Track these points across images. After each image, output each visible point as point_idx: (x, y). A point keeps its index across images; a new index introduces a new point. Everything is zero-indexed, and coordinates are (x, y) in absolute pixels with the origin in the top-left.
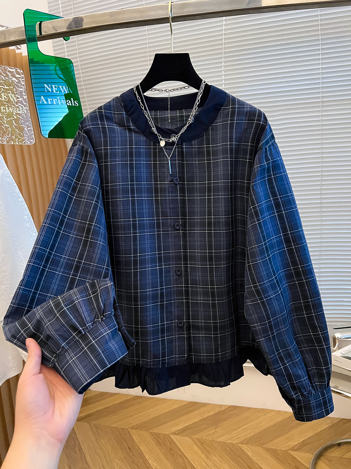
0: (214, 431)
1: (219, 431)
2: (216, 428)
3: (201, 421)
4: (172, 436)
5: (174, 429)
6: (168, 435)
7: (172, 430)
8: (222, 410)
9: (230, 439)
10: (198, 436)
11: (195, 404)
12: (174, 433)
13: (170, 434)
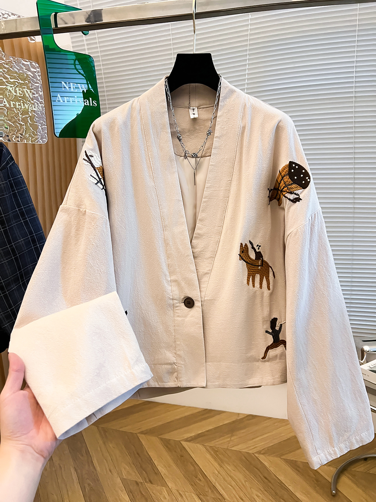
0: (229, 439)
1: (235, 440)
2: (231, 437)
3: (215, 428)
4: (183, 443)
5: (186, 436)
6: (179, 441)
7: (184, 437)
8: (238, 418)
9: (245, 449)
10: (212, 444)
11: (211, 411)
12: (187, 440)
13: (182, 440)
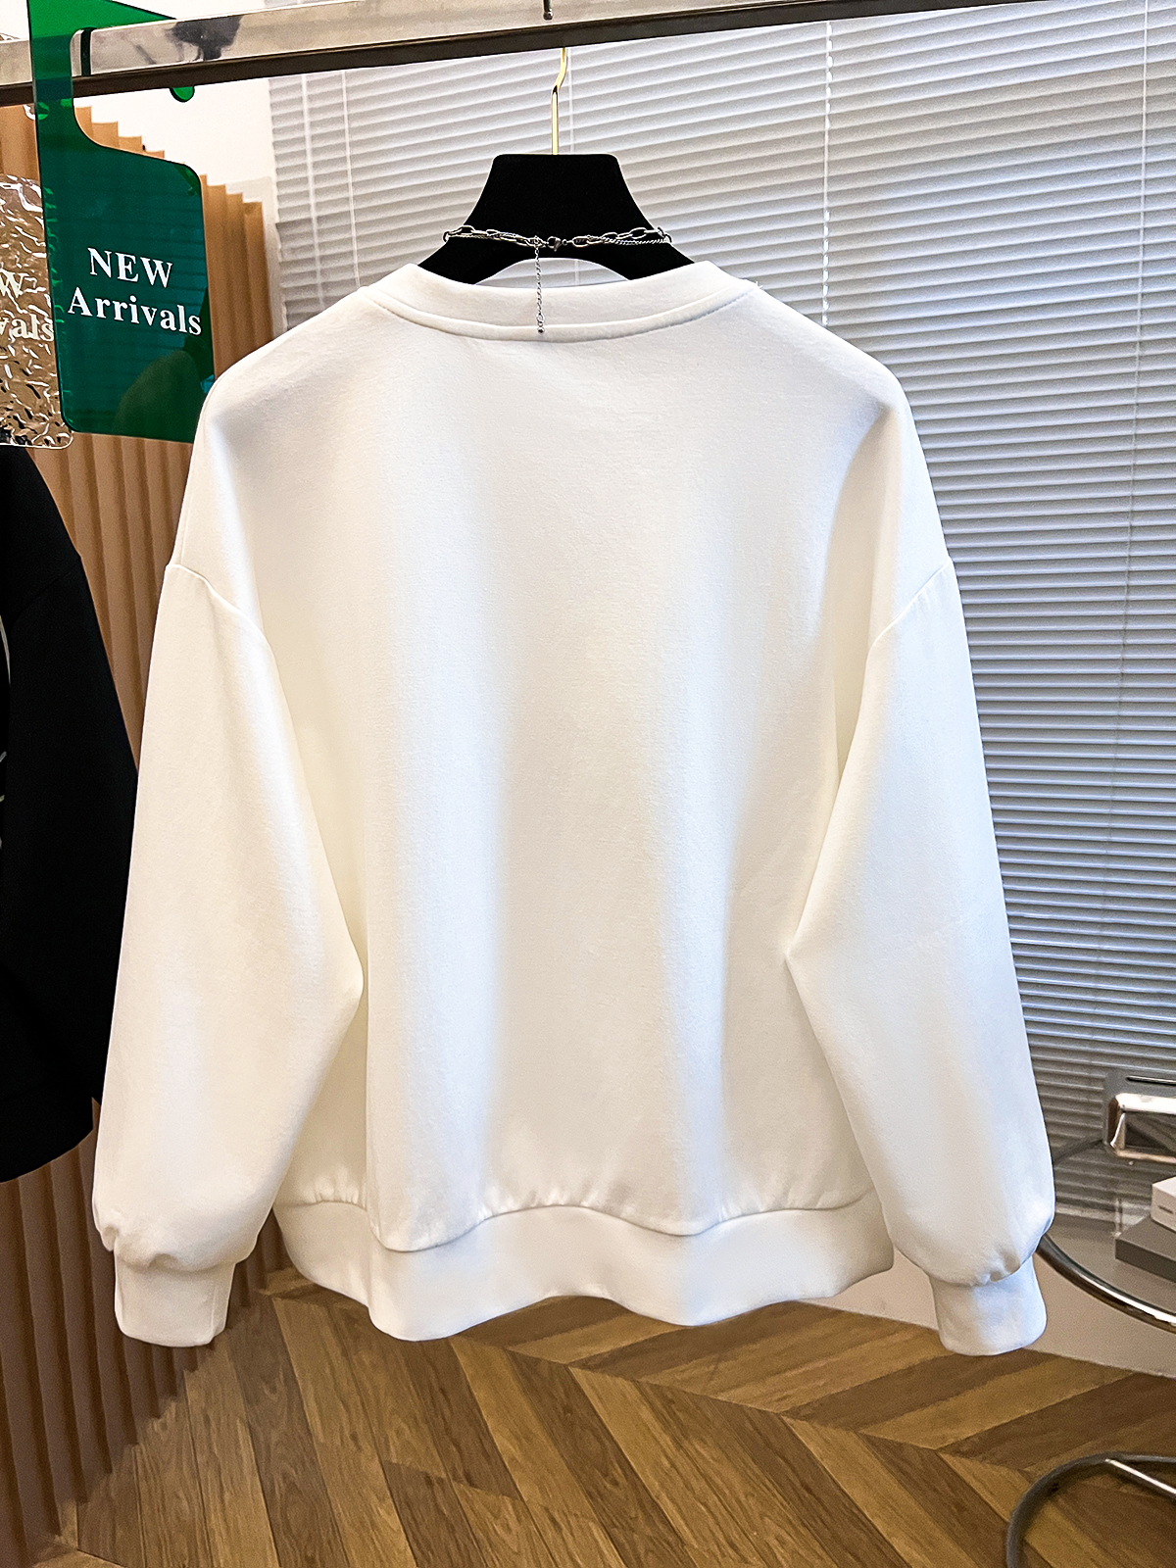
0: (712, 1367)
1: (728, 1372)
2: (719, 1360)
4: (576, 1372)
5: (586, 1352)
6: (564, 1365)
7: (579, 1354)
9: (755, 1399)
12: (585, 1365)
13: (572, 1364)
